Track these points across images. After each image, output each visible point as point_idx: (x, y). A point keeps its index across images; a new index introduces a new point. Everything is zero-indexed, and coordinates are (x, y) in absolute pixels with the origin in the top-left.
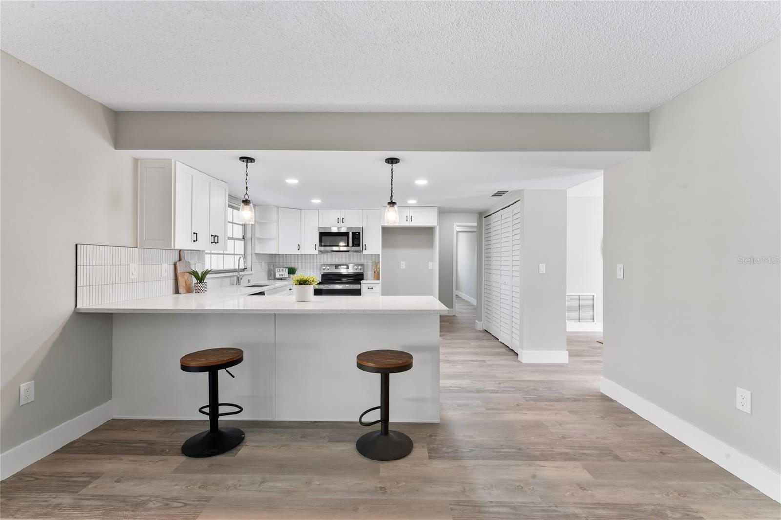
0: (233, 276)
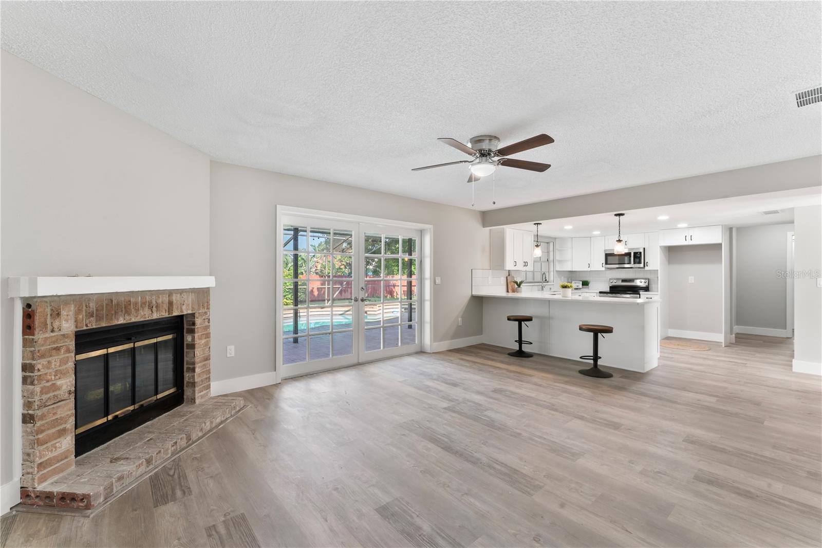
0: (540, 285)
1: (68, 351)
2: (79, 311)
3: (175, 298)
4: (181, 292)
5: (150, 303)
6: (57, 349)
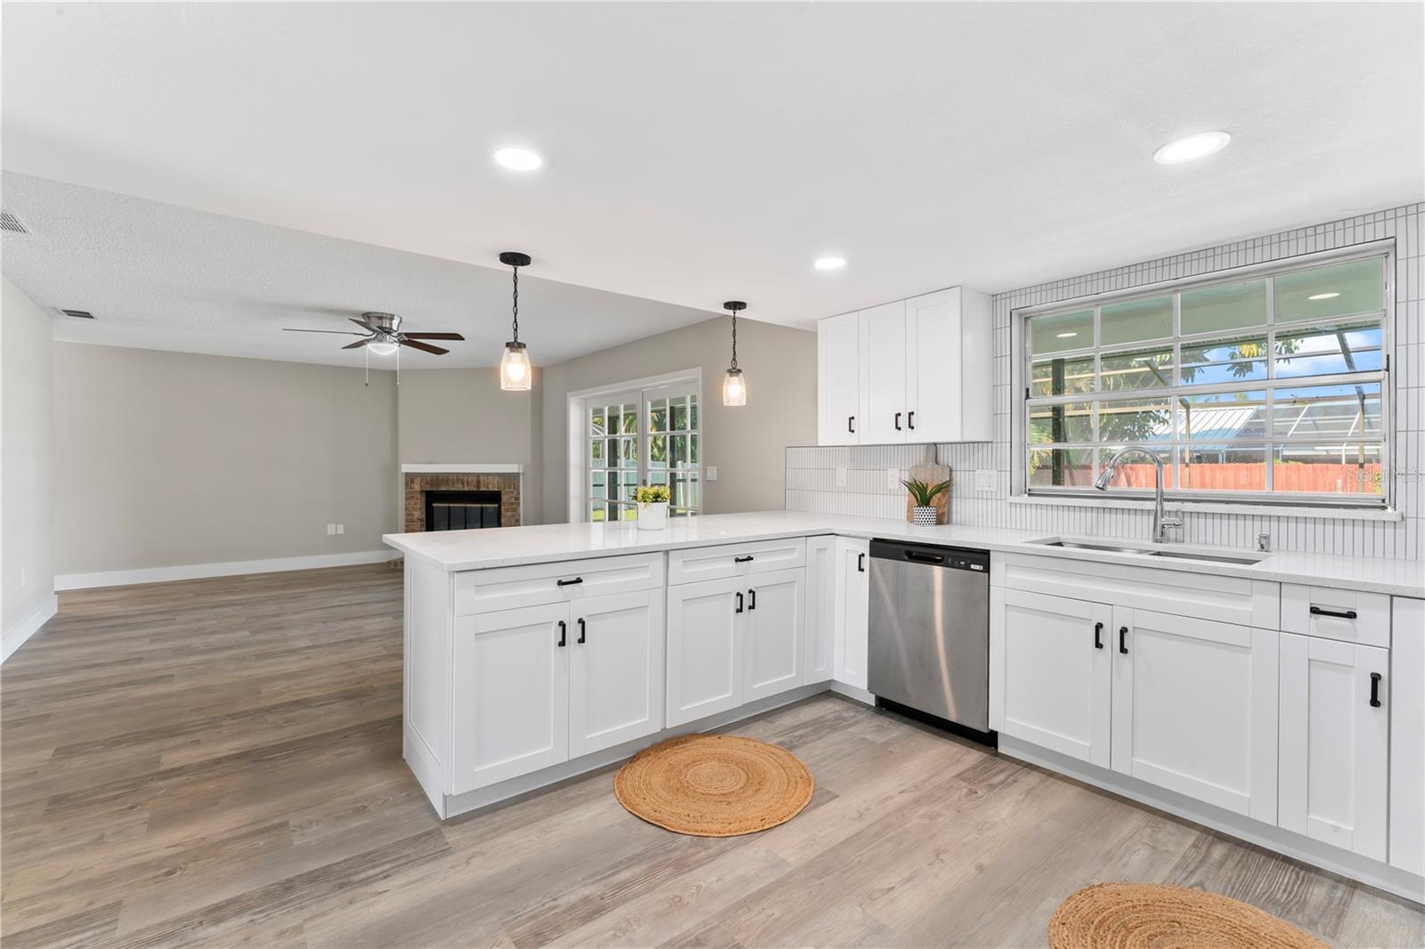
1: (418, 499)
2: (422, 481)
3: (481, 479)
4: (487, 475)
5: (463, 480)
6: (414, 497)
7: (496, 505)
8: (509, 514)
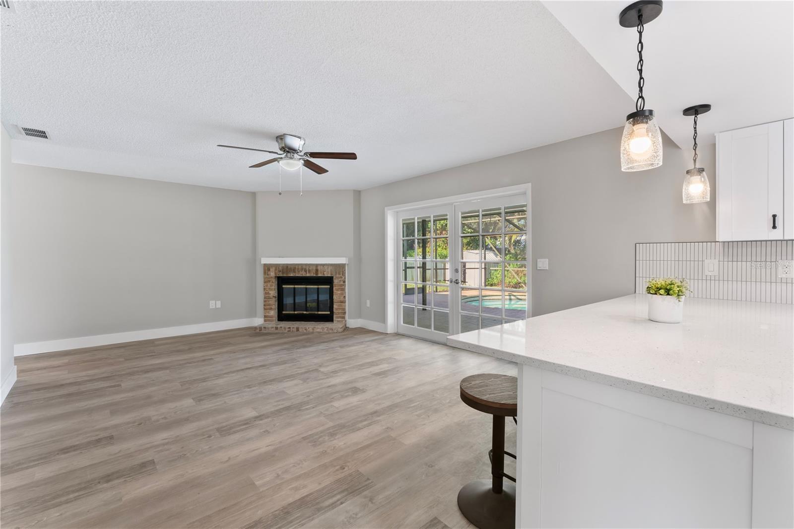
1: (273, 282)
3: (319, 268)
4: (323, 265)
5: (306, 269)
6: (269, 281)
7: (329, 287)
8: (339, 292)
